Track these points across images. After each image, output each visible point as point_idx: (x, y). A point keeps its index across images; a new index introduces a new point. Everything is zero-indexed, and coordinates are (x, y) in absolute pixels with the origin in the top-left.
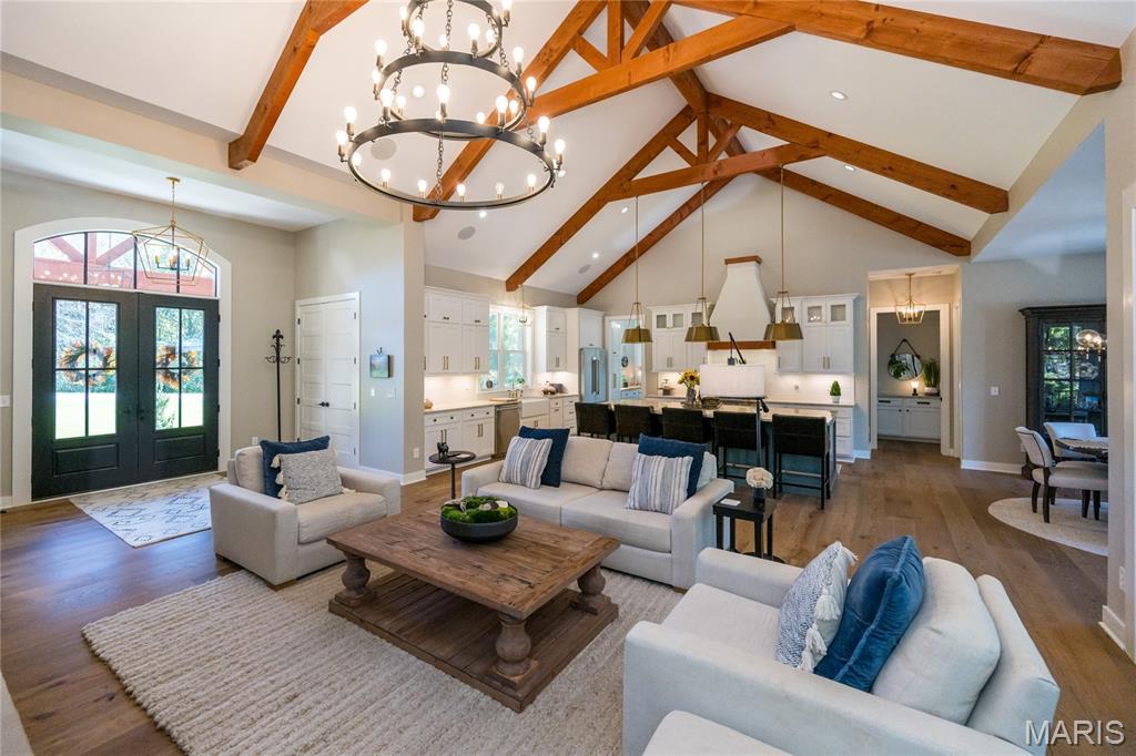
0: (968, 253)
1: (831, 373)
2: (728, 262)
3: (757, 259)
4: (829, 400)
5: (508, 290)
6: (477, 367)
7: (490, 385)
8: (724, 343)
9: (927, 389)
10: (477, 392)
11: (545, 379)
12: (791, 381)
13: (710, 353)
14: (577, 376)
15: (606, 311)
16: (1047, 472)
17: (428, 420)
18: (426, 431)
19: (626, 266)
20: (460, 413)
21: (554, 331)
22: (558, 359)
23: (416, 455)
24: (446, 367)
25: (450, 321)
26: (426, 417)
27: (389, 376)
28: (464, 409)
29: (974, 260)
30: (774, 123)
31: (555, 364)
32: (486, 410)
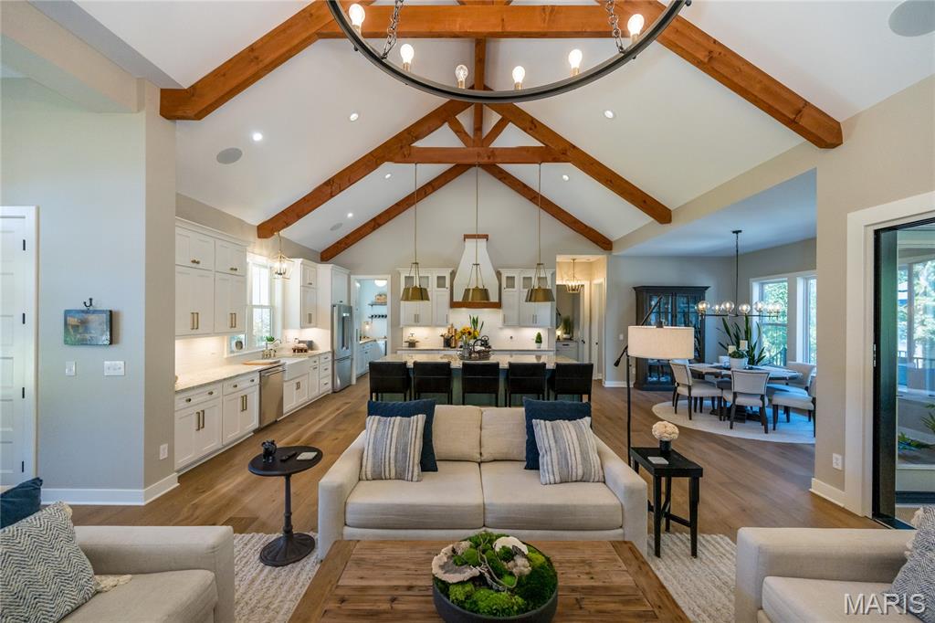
0: (611, 249)
1: (537, 327)
2: (466, 237)
3: (486, 237)
4: (534, 346)
5: (260, 236)
6: (233, 326)
7: (239, 345)
8: (458, 302)
9: (565, 336)
10: (226, 356)
11: (294, 335)
12: (508, 333)
13: (451, 310)
14: (330, 332)
15: (351, 269)
16: (690, 388)
17: (180, 402)
18: (177, 415)
19: (374, 229)
20: (220, 385)
21: (308, 286)
22: (310, 315)
23: (163, 454)
24: (195, 326)
25: (200, 266)
26: (177, 397)
27: (111, 343)
28: (225, 379)
29: (614, 254)
30: (535, 127)
31: (308, 320)
32: (251, 377)
